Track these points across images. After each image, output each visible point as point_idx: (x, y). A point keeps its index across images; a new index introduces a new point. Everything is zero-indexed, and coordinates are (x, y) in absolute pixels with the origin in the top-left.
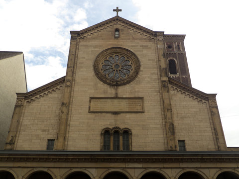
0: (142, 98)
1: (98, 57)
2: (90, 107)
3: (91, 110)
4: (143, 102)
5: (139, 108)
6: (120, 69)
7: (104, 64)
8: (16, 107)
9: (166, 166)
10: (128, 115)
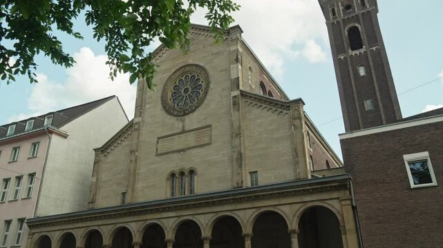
0: (210, 126)
1: (165, 85)
2: (157, 149)
3: (159, 152)
4: (211, 130)
5: (206, 140)
6: (189, 93)
7: (173, 91)
8: (95, 163)
9: (199, 212)
10: (194, 151)
